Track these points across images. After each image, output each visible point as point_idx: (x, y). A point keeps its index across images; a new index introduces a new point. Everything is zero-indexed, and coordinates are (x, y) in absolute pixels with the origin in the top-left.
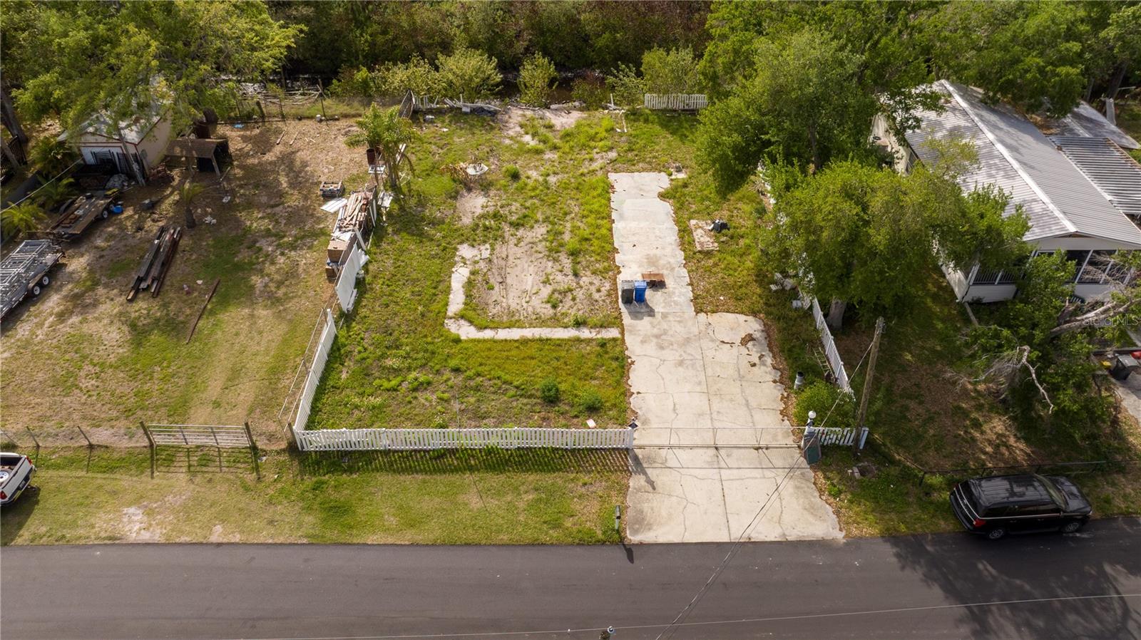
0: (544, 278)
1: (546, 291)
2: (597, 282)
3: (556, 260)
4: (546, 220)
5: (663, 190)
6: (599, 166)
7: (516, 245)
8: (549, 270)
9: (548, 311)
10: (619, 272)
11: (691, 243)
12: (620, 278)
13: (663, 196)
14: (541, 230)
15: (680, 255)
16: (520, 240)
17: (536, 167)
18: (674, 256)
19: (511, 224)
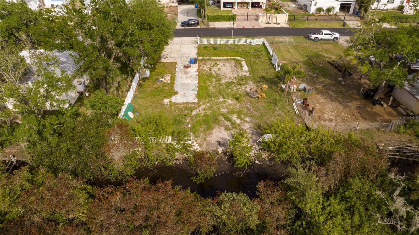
0: (220, 69)
1: (219, 66)
2: (204, 68)
3: (217, 74)
4: (222, 85)
5: (176, 95)
6: (201, 107)
7: (231, 77)
8: (219, 71)
9: (218, 63)
10: (197, 70)
11: (171, 77)
12: (197, 68)
13: (176, 93)
14: (223, 81)
15: (176, 74)
16: (230, 79)
17: (230, 105)
18: (179, 74)
19: (234, 83)
